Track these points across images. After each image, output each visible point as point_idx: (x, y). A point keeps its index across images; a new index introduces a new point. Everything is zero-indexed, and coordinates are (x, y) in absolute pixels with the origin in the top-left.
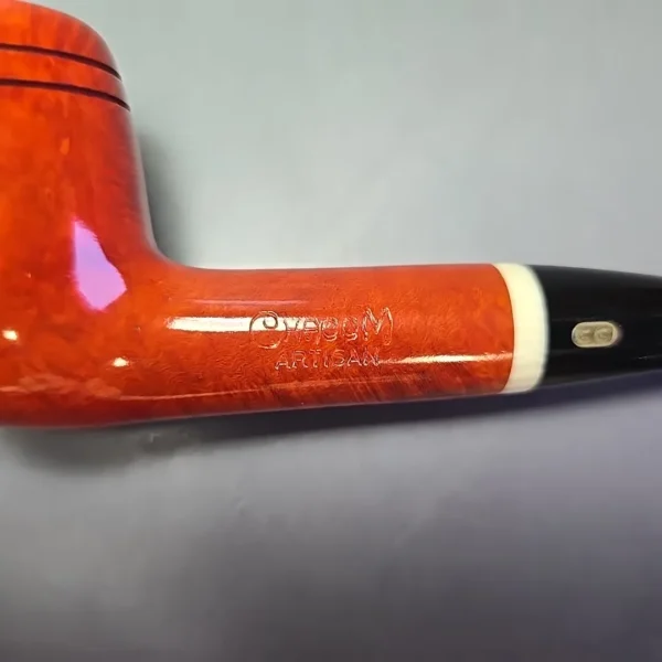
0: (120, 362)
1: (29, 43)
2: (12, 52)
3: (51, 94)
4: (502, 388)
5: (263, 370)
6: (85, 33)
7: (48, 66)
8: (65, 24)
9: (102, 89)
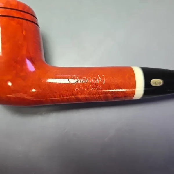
0: (34, 90)
1: (16, 8)
2: (12, 10)
3: (21, 20)
4: (132, 98)
5: (72, 90)
6: (30, 9)
7: (21, 14)
8: (25, 6)
9: (33, 21)
